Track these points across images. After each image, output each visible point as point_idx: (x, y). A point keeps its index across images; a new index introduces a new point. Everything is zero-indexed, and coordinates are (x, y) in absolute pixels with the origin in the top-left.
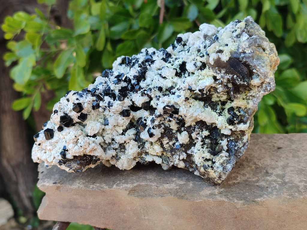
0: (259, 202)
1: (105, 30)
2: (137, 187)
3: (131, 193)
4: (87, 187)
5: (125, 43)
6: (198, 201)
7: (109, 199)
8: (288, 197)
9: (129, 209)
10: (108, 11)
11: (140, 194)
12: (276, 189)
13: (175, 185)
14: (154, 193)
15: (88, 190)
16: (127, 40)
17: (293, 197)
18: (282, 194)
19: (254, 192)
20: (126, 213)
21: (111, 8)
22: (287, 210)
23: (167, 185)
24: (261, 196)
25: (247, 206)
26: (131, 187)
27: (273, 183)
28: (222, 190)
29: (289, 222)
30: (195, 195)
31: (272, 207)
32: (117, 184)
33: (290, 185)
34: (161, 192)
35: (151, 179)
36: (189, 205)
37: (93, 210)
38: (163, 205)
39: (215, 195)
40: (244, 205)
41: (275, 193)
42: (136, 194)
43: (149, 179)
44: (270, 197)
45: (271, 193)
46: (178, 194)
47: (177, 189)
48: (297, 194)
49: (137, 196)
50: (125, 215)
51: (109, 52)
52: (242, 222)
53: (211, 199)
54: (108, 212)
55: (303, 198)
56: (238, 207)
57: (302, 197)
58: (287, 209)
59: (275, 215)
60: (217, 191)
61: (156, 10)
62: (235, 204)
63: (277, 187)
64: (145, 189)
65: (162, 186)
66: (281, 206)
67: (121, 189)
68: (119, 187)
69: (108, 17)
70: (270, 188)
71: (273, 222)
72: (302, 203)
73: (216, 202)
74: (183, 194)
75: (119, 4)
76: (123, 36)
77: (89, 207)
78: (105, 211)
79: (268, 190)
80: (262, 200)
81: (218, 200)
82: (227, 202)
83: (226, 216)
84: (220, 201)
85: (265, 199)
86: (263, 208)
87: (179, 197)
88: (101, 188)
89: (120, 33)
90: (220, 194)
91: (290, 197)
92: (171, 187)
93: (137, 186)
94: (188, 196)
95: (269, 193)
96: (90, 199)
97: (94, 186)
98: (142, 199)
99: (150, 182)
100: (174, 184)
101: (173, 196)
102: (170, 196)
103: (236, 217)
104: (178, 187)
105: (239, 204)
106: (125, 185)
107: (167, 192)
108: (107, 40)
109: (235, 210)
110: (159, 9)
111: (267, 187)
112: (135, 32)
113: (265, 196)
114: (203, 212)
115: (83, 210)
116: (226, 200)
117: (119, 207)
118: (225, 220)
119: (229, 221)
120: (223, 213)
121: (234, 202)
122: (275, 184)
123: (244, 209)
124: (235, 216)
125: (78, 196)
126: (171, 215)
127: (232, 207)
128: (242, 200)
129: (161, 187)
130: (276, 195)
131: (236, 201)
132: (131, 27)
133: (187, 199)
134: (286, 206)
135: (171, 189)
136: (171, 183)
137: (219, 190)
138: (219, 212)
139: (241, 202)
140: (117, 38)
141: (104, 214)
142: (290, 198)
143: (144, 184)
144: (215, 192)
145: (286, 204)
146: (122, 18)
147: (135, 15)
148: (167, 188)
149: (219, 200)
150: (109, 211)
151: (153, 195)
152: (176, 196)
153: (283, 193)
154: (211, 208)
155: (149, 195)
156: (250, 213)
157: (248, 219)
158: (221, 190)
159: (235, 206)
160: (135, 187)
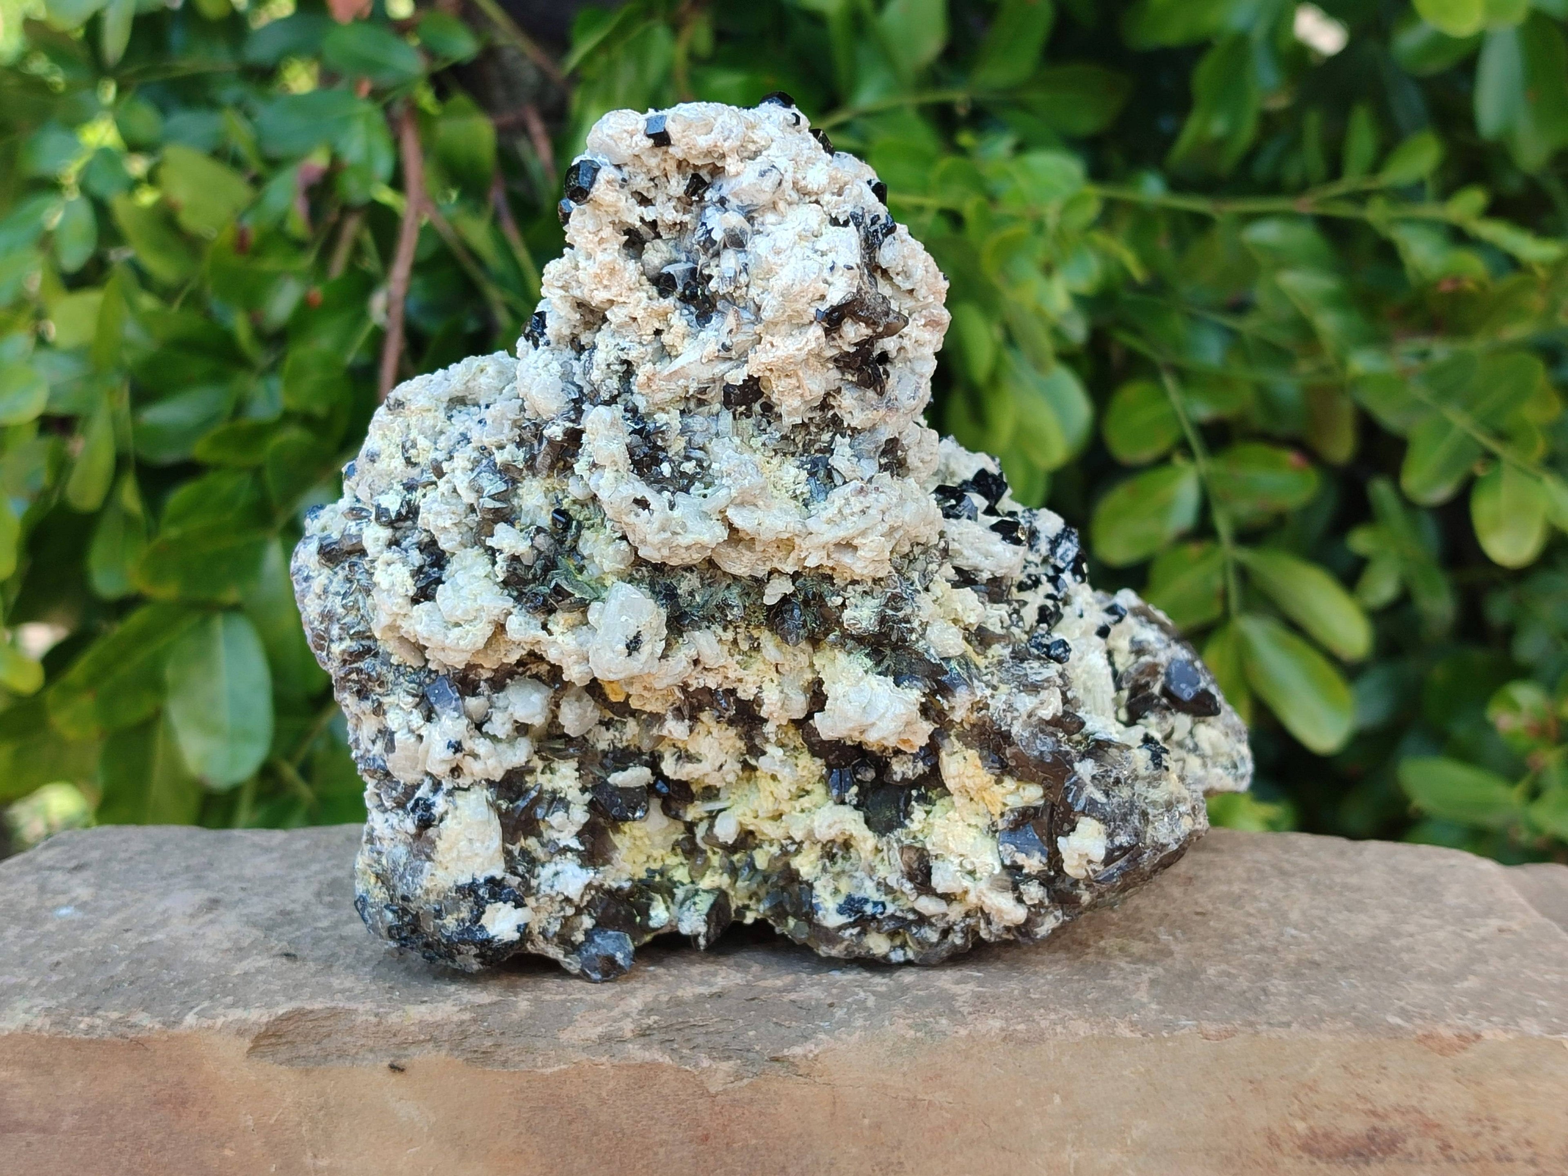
0: (796, 1061)
1: (114, 419)
2: (289, 1019)
3: (260, 1049)
4: (65, 1024)
5: (211, 479)
6: (548, 1071)
7: (159, 1078)
8: (912, 1032)
9: (250, 1123)
10: (131, 331)
11: (303, 1052)
12: (866, 1009)
13: (456, 1009)
14: (363, 1045)
15: (70, 1040)
16: (218, 467)
17: (930, 1033)
18: (887, 1023)
19: (781, 1025)
20: (233, 1145)
21: (146, 321)
22: (907, 1095)
23: (423, 1008)
24: (805, 1038)
25: (751, 1084)
26: (265, 1019)
27: (856, 989)
28: (650, 1022)
29: (918, 1149)
30: (540, 1044)
31: (848, 1082)
32: (202, 1010)
33: (920, 993)
34: (393, 1040)
35: (350, 990)
36: (511, 1093)
37: (83, 1139)
38: (401, 1099)
39: (623, 1041)
40: (739, 1077)
41: (859, 1023)
42: (284, 1052)
43: (342, 991)
44: (841, 1040)
45: (846, 1023)
46: (466, 1045)
47: (462, 1022)
48: (944, 1021)
49: (289, 1061)
50: (228, 1152)
51: (129, 520)
52: (729, 1161)
53: (604, 1059)
54: (150, 1146)
55: (969, 1035)
56: (713, 1090)
57: (963, 1032)
58: (908, 1090)
59: (864, 1117)
60: (632, 1026)
61: (362, 337)
62: (704, 1077)
63: (871, 1002)
64: (324, 1029)
65: (400, 1013)
66: (883, 1076)
67: (220, 1031)
68: (210, 1022)
69: (128, 358)
70: (841, 1008)
71: (854, 1150)
72: (967, 1058)
73: (625, 1072)
74: (488, 1043)
75: (184, 304)
76: (199, 450)
77: (68, 1122)
78: (139, 1137)
79: (832, 1015)
80: (811, 1051)
81: (634, 1062)
82: (669, 1066)
83: (664, 1137)
84: (641, 1066)
85: (821, 1048)
86: (816, 1090)
87: (469, 1056)
88: (129, 1027)
89: (188, 434)
90: (643, 1035)
91: (918, 1034)
92: (439, 1016)
93: (288, 1017)
94: (508, 1049)
95: (837, 1023)
96: (74, 1082)
97: (98, 1021)
98: (308, 1072)
99: (348, 999)
100: (450, 1003)
101: (443, 1053)
102: (434, 1053)
103: (706, 1138)
104: (467, 1016)
105: (720, 1075)
106: (238, 1014)
107: (422, 1037)
108: (121, 463)
109: (702, 1104)
110: (378, 337)
111: (831, 1005)
112: (260, 432)
113: (821, 1036)
114: (570, 1123)
115: (35, 1138)
116: (666, 1060)
117: (203, 1115)
118: (662, 1151)
119: (677, 1155)
120: (652, 1119)
121: (696, 1066)
122: (862, 995)
123: (738, 1096)
124: (700, 1132)
125: (18, 1071)
126: (432, 1141)
127: (690, 1091)
128: (729, 1058)
129: (394, 1018)
130: (865, 1028)
131: (706, 1063)
132: (239, 408)
133: (504, 1063)
134: (904, 1074)
135: (438, 1025)
136: (439, 1002)
137: (638, 1020)
138: (638, 1118)
139: (726, 1066)
140: (168, 456)
141: (132, 1155)
142: (916, 1039)
143: (321, 1006)
144: (621, 1029)
145: (905, 1068)
146: (199, 366)
147: (261, 357)
148: (421, 1021)
149: (639, 1061)
150: (158, 1137)
151: (357, 1053)
152: (456, 1053)
153: (890, 1020)
154: (603, 1102)
155: (342, 1054)
156: (761, 1114)
157: (754, 1142)
158: (646, 1021)
159: (701, 1085)
160: (281, 1019)
